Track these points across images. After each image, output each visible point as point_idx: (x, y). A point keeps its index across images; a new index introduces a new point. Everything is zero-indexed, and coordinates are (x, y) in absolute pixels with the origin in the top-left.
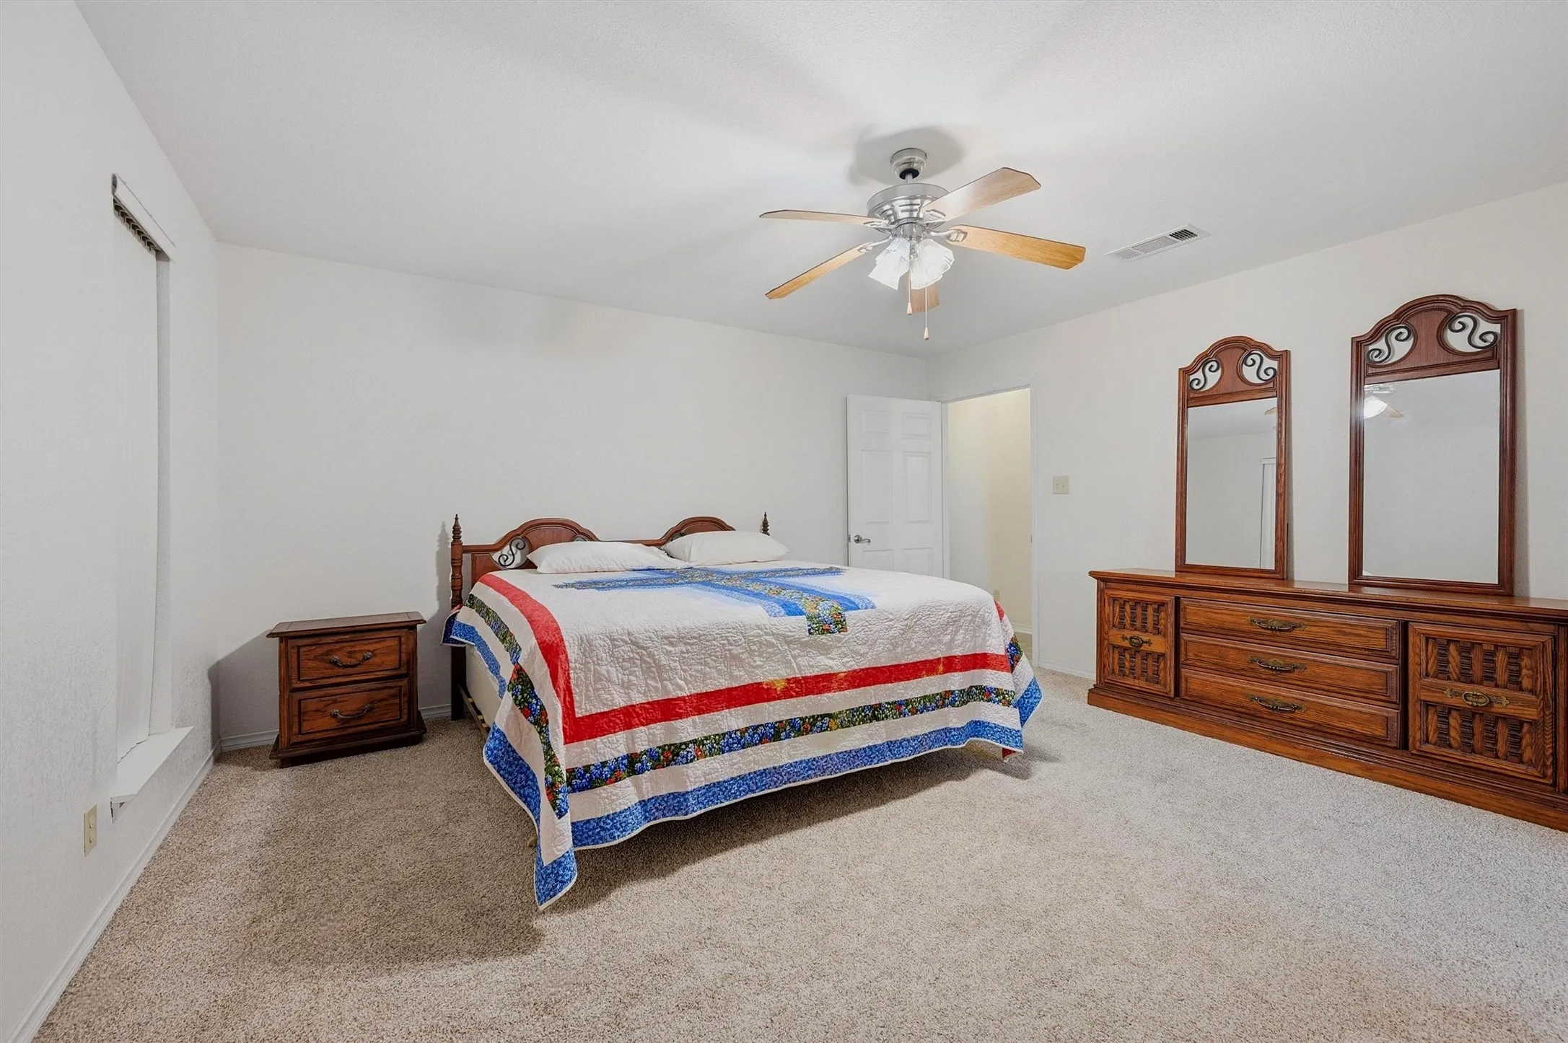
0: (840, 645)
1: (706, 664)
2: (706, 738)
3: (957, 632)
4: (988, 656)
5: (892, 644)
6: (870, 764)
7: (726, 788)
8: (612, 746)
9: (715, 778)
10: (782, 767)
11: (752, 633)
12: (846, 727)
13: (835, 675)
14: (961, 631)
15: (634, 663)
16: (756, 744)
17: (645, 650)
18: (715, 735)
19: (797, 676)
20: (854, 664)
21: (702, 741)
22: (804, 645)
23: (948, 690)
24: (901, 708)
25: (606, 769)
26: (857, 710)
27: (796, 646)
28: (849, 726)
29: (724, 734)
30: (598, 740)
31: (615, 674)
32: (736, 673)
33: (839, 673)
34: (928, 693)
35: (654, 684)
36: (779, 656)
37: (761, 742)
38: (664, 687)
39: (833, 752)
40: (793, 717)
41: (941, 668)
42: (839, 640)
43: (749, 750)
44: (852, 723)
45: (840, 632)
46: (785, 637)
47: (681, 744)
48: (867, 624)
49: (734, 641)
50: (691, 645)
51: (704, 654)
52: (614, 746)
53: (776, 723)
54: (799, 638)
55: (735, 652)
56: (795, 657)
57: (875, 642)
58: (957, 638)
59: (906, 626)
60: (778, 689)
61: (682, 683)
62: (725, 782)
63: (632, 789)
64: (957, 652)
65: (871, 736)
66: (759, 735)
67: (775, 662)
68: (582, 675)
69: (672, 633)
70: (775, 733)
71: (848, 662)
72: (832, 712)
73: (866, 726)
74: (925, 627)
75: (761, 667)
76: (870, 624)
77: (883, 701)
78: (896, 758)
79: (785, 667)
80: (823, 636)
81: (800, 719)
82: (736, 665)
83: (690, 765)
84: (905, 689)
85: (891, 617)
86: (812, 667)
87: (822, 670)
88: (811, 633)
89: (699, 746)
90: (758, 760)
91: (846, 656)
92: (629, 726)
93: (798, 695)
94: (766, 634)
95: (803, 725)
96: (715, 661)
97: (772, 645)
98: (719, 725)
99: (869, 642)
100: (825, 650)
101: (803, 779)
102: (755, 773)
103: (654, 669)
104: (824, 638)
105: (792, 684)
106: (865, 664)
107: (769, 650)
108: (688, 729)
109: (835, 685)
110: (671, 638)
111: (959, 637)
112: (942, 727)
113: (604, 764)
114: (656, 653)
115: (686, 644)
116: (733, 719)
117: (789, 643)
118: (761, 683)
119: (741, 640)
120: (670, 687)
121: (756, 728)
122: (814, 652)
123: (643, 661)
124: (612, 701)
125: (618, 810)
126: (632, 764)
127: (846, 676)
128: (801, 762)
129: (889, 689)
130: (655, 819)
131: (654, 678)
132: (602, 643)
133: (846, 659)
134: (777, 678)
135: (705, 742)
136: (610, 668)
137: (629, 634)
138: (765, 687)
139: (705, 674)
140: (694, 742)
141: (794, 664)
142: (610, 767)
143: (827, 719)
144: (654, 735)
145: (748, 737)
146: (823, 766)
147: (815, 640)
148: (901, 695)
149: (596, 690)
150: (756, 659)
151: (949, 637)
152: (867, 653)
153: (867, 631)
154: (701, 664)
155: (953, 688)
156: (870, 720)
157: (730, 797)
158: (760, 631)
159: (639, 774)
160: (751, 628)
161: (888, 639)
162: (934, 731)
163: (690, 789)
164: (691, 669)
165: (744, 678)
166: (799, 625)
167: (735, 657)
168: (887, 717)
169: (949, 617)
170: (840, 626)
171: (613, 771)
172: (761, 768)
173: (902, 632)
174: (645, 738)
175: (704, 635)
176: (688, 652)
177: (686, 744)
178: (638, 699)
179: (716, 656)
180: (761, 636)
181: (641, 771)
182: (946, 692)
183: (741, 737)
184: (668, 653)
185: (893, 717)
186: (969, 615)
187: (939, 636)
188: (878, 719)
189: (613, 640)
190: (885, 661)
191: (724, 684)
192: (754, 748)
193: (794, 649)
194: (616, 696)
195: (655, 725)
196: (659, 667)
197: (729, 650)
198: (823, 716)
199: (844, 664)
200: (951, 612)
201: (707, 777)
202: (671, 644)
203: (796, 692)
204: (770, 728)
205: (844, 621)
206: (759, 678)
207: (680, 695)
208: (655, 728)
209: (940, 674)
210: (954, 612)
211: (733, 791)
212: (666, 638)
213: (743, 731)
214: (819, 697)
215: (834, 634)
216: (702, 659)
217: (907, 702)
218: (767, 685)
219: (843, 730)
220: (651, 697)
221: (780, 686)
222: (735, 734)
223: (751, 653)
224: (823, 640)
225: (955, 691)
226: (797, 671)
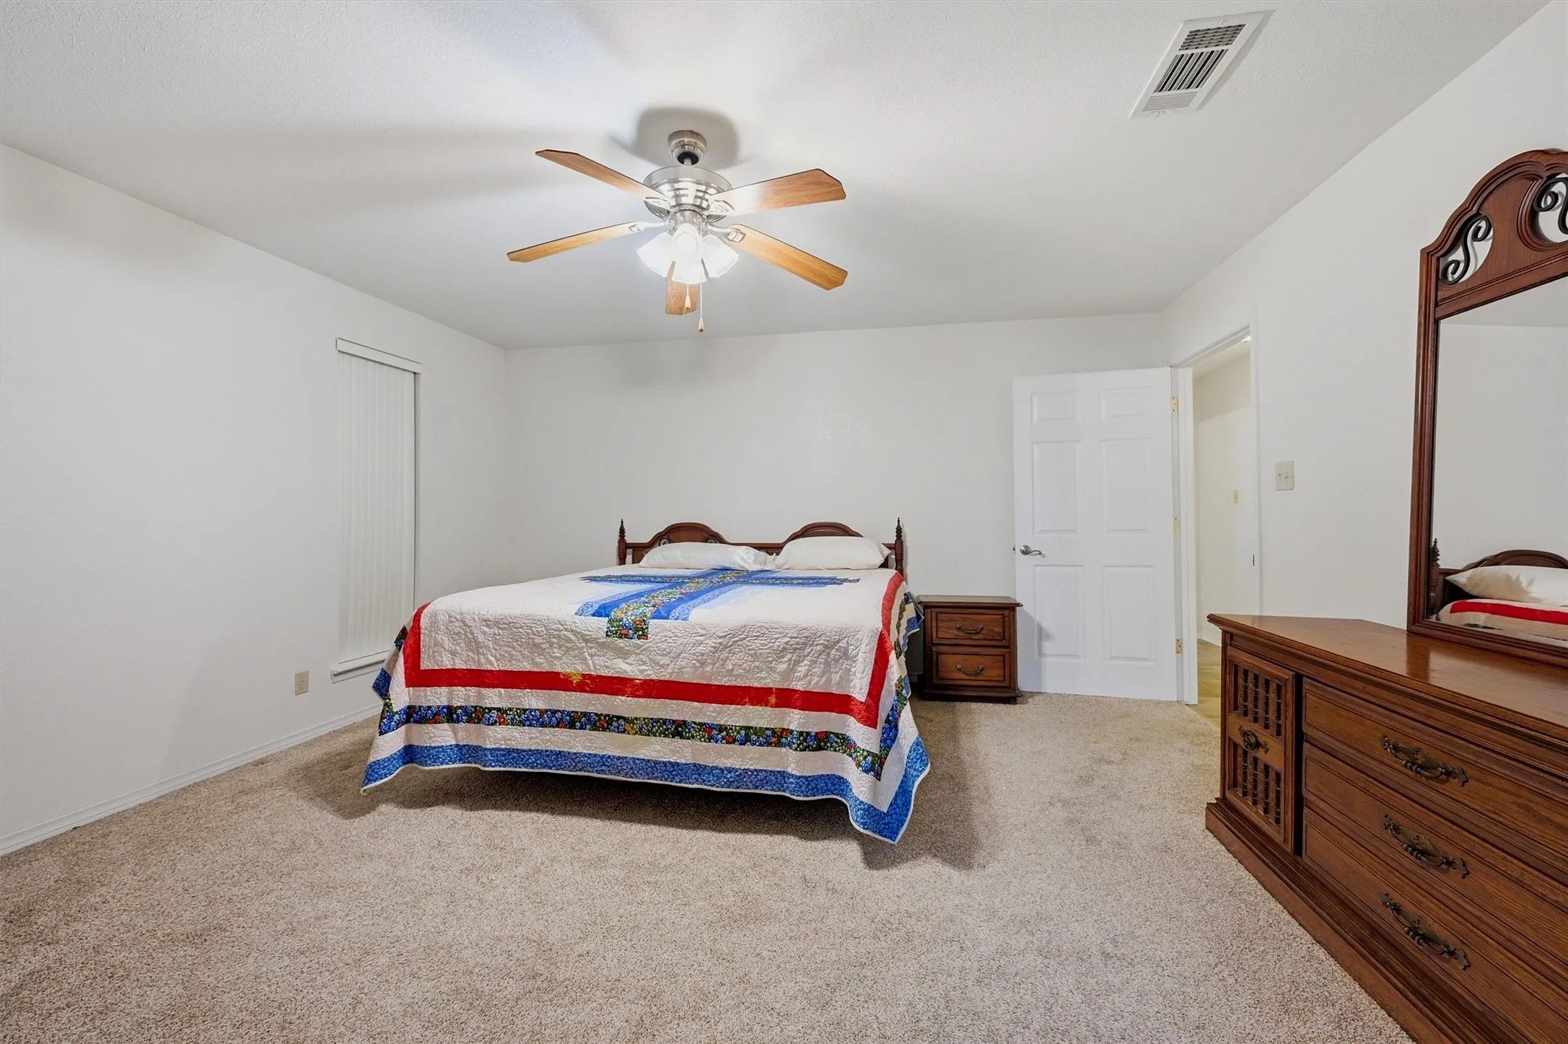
0: (638, 651)
1: (513, 648)
2: (510, 709)
3: (797, 663)
4: (852, 700)
5: (698, 661)
6: (672, 781)
7: (525, 757)
8: (437, 697)
9: (513, 745)
10: (575, 754)
11: (554, 627)
12: (645, 735)
13: (631, 680)
14: (806, 662)
15: (460, 637)
16: (553, 727)
17: (469, 628)
18: (517, 709)
19: (593, 673)
20: (652, 674)
21: (507, 711)
22: (602, 645)
23: (786, 727)
24: (710, 732)
25: (429, 712)
26: (657, 721)
27: (592, 645)
28: (649, 735)
29: (525, 710)
30: (429, 689)
31: (447, 644)
32: (538, 660)
33: (635, 679)
34: (753, 724)
35: (473, 656)
36: (576, 652)
37: (558, 726)
38: (479, 661)
39: (631, 756)
40: (588, 711)
41: (773, 700)
42: (639, 647)
43: (546, 730)
44: (650, 733)
45: (639, 639)
46: (583, 636)
47: (486, 708)
48: (672, 635)
49: (537, 631)
50: (502, 629)
51: (512, 638)
52: (437, 696)
53: (572, 712)
54: (595, 639)
55: (537, 641)
56: (592, 656)
57: (679, 655)
58: (799, 669)
59: (721, 644)
60: (574, 682)
61: (493, 659)
62: (524, 751)
63: (450, 733)
64: (799, 686)
65: (674, 752)
66: (557, 719)
67: (573, 657)
68: (427, 639)
69: (490, 617)
70: (572, 721)
71: (647, 670)
72: (627, 716)
73: (667, 740)
74: (750, 650)
75: (560, 658)
76: (676, 636)
77: (688, 719)
78: (706, 785)
79: (581, 663)
80: (620, 641)
81: (596, 714)
82: (538, 652)
83: (491, 727)
84: (719, 713)
85: (703, 632)
86: (607, 667)
87: (617, 672)
88: (607, 635)
89: (503, 714)
90: (554, 741)
91: (644, 663)
92: (450, 684)
93: (592, 691)
94: (566, 630)
95: (598, 721)
96: (520, 646)
97: (570, 641)
98: (521, 701)
99: (672, 654)
100: (623, 654)
101: (597, 772)
102: (551, 751)
103: (474, 645)
104: (621, 643)
105: (587, 679)
106: (665, 675)
107: (568, 645)
108: (494, 698)
109: (629, 690)
110: (488, 621)
111: (802, 669)
112: (779, 769)
113: (429, 708)
114: (475, 631)
115: (500, 628)
116: (534, 700)
117: (586, 641)
118: (558, 673)
119: (543, 631)
120: (483, 661)
121: (554, 712)
122: (612, 654)
123: (466, 636)
124: (441, 662)
125: (433, 745)
126: (450, 715)
127: (641, 684)
128: (595, 755)
129: (694, 708)
130: (468, 763)
131: (472, 651)
132: (442, 617)
133: (644, 667)
134: (574, 671)
135: (508, 712)
136: (444, 638)
137: (461, 614)
138: (562, 677)
139: (511, 656)
140: (499, 710)
141: (590, 662)
142: (432, 711)
143: (621, 722)
144: (469, 696)
145: (546, 719)
146: (618, 766)
147: (612, 643)
148: (712, 719)
149: (434, 652)
150: (555, 650)
151: (785, 666)
152: (668, 665)
153: (670, 643)
154: (509, 646)
155: (791, 727)
156: (672, 734)
157: (528, 766)
158: (559, 626)
159: (455, 723)
160: (553, 622)
161: (694, 654)
162: (765, 771)
163: (488, 747)
164: (500, 649)
165: (542, 665)
166: (599, 626)
167: (537, 646)
168: (693, 737)
169: (787, 643)
170: (641, 633)
171: (435, 715)
172: (557, 749)
173: (713, 650)
174: (462, 696)
175: (513, 622)
176: (499, 635)
177: (490, 710)
178: (460, 665)
179: (521, 642)
180: (560, 631)
181: (458, 721)
182: (784, 729)
183: (540, 716)
184: (485, 633)
185: (700, 739)
186: (819, 644)
187: (771, 662)
188: (682, 737)
189: (450, 617)
190: (688, 677)
191: (526, 666)
192: (551, 729)
193: (591, 648)
194: (445, 659)
195: (470, 688)
196: (477, 643)
197: (532, 639)
198: (619, 718)
199: (642, 671)
200: (791, 638)
201: (507, 742)
202: (488, 626)
203: (590, 688)
204: (567, 715)
205: (647, 628)
206: (558, 668)
207: (489, 669)
208: (470, 690)
209: (771, 707)
210: (796, 638)
211: (530, 761)
212: (485, 621)
213: (543, 712)
214: (613, 698)
215: (633, 640)
216: (510, 642)
217: (721, 728)
218: (563, 675)
219: (641, 736)
220: (470, 665)
221: (576, 680)
222: (535, 712)
223: (551, 644)
224: (621, 644)
225: (793, 731)
226: (592, 669)
